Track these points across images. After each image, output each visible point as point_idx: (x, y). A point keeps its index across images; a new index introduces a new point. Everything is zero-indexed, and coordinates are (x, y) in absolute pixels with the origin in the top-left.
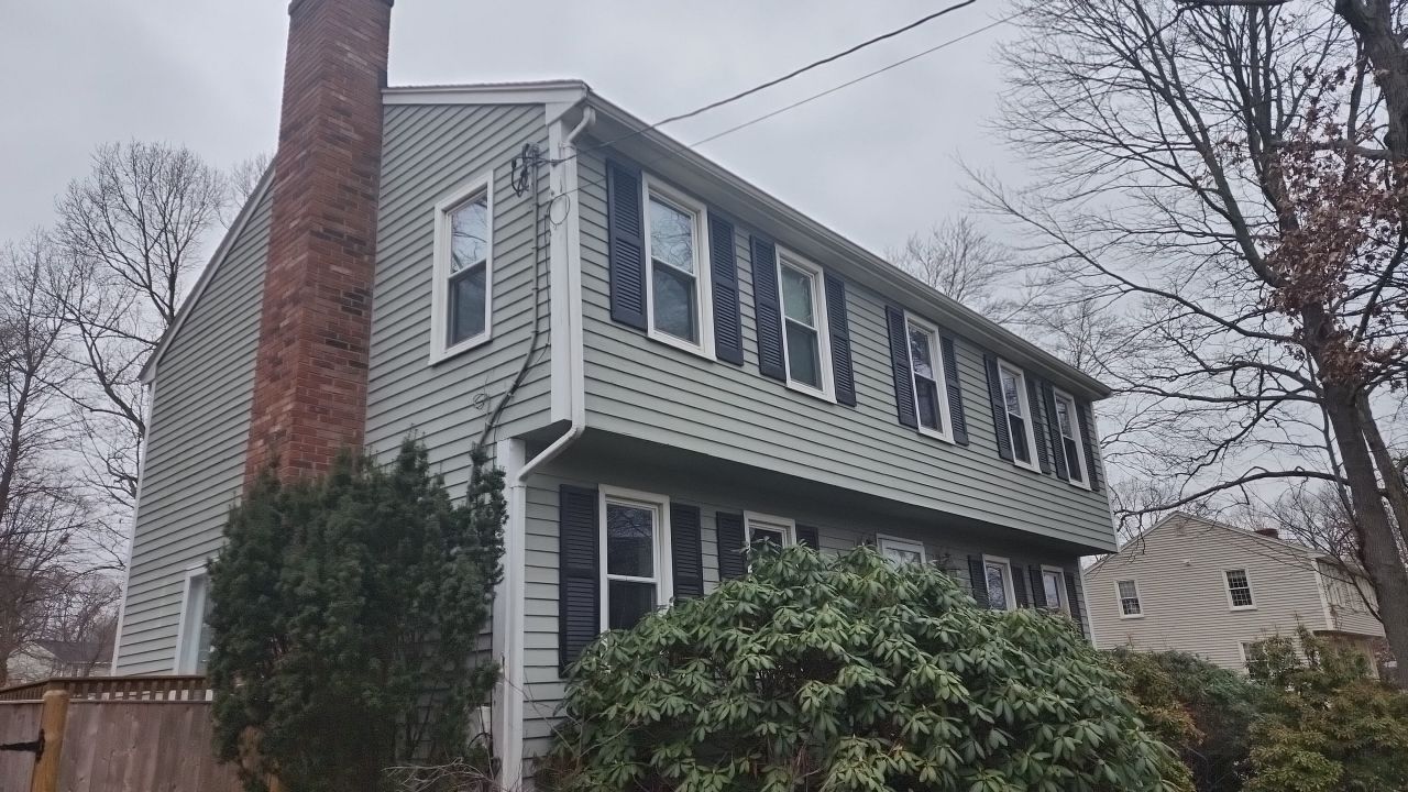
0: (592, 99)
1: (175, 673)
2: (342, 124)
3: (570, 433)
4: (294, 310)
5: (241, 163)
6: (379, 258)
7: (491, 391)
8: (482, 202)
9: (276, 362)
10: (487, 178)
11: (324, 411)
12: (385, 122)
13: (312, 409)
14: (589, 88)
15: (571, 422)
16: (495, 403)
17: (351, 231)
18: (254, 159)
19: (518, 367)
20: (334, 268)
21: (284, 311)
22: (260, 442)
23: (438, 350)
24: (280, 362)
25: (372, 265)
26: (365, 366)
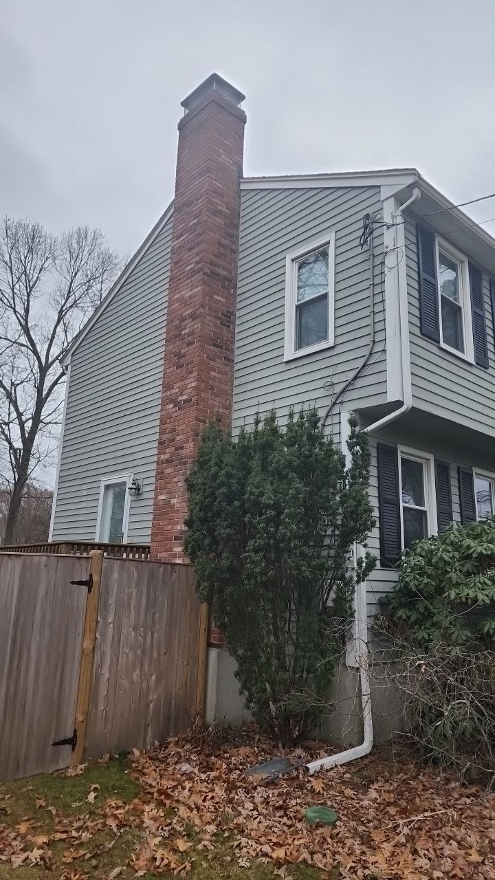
0: (420, 182)
1: (97, 541)
2: (219, 202)
3: (402, 409)
4: (193, 323)
5: (67, 233)
6: (239, 291)
7: (336, 379)
8: (324, 255)
9: (180, 356)
10: (330, 237)
11: (212, 388)
12: (242, 201)
13: (206, 386)
14: (419, 174)
15: (403, 402)
16: (338, 389)
17: (224, 273)
18: (75, 230)
19: (360, 363)
20: (216, 297)
21: (184, 323)
22: (171, 406)
23: (290, 352)
24: (184, 356)
25: (235, 296)
26: (233, 361)
